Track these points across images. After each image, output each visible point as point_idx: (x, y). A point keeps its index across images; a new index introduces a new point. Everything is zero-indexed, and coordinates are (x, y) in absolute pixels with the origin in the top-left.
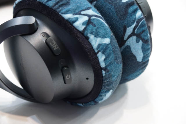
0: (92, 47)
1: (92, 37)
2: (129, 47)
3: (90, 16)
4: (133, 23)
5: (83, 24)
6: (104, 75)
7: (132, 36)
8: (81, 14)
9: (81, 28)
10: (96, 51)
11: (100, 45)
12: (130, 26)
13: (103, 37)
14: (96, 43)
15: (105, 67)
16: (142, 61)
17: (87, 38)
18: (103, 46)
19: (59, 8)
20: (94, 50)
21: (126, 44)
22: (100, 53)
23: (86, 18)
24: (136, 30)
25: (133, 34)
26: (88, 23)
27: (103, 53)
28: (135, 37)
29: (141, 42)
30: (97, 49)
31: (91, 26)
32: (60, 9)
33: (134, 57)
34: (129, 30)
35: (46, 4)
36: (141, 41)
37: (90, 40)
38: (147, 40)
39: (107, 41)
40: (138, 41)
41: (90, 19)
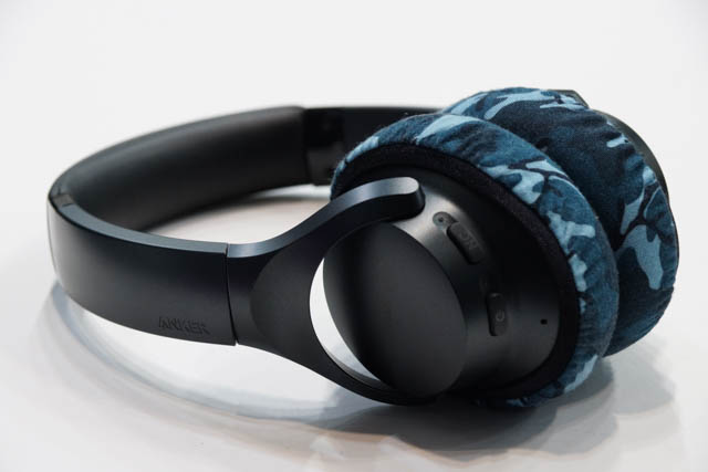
0: (557, 241)
1: (556, 219)
2: (631, 253)
3: (546, 174)
4: (638, 196)
5: (535, 189)
6: (583, 310)
7: (637, 224)
8: (527, 169)
9: (532, 198)
10: (567, 251)
11: (574, 238)
12: (633, 200)
13: (581, 221)
14: (565, 233)
15: (587, 291)
16: (661, 288)
17: (546, 221)
18: (581, 241)
19: (473, 155)
20: (561, 249)
21: (626, 245)
22: (575, 256)
23: (539, 178)
24: (646, 211)
25: (639, 220)
26: (545, 187)
27: (582, 258)
28: (643, 228)
29: (657, 241)
30: (569, 246)
31: (551, 194)
32: (478, 154)
33: (644, 277)
34: (631, 211)
35: (442, 148)
36: (657, 237)
37: (552, 225)
38: (669, 237)
39: (588, 231)
40: (650, 239)
41: (546, 180)
